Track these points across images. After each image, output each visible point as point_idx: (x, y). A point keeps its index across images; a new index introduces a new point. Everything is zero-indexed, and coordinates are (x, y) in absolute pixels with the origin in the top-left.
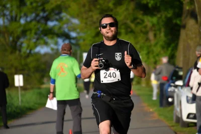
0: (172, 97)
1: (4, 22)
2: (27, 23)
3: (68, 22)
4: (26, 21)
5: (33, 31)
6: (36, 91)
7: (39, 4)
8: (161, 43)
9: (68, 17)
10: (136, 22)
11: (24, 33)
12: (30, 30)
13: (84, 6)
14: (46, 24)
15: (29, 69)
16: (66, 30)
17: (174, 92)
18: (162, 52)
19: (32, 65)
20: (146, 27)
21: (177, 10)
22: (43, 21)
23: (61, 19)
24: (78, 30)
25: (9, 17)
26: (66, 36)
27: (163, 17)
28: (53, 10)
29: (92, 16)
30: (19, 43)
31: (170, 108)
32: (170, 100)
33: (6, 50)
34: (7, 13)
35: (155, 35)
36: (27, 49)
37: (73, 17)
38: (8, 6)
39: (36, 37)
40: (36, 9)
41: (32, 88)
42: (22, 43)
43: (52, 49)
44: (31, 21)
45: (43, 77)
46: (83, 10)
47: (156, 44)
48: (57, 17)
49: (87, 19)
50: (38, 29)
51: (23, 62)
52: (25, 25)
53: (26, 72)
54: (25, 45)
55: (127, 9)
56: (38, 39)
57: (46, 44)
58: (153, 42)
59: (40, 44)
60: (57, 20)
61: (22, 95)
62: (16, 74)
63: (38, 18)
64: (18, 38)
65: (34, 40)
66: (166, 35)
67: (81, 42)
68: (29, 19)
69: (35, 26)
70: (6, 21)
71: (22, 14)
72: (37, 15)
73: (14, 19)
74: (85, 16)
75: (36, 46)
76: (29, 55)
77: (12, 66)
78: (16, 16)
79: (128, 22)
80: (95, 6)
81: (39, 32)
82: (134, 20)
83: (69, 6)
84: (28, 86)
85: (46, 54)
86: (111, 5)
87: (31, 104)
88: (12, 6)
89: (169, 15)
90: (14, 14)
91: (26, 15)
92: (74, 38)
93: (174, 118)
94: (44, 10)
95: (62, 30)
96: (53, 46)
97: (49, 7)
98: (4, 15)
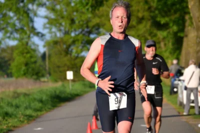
0: (177, 88)
1: (60, 35)
2: (76, 36)
4: (75, 34)
5: (80, 42)
6: (82, 82)
7: (85, 22)
8: (169, 50)
9: (104, 31)
10: (152, 35)
11: (74, 42)
12: (78, 40)
14: (89, 36)
17: (178, 84)
18: (170, 56)
20: (159, 38)
21: (181, 27)
22: (87, 34)
23: (99, 33)
25: (64, 32)
27: (171, 32)
28: (94, 27)
30: (70, 49)
31: (175, 96)
32: (175, 90)
33: (61, 54)
34: (62, 28)
35: (165, 45)
36: (76, 53)
38: (63, 24)
39: (82, 45)
40: (82, 26)
41: (79, 81)
42: (72, 50)
44: (79, 34)
47: (166, 51)
48: (96, 32)
50: (84, 40)
51: (73, 62)
52: (74, 37)
53: (75, 69)
54: (74, 51)
55: (145, 26)
56: (83, 47)
58: (164, 49)
59: (85, 50)
60: (96, 34)
61: (73, 86)
62: (68, 70)
63: (84, 32)
64: (70, 46)
65: (80, 48)
66: (173, 44)
68: (77, 33)
69: (81, 37)
70: (62, 35)
71: (73, 30)
72: (83, 30)
73: (67, 33)
75: (82, 51)
76: (77, 58)
77: (65, 65)
78: (68, 31)
79: (147, 35)
82: (150, 34)
83: (105, 24)
84: (76, 79)
86: (134, 23)
87: (78, 92)
88: (66, 24)
90: (67, 29)
91: (75, 30)
93: (178, 103)
94: (87, 27)
97: (91, 24)
98: (60, 30)
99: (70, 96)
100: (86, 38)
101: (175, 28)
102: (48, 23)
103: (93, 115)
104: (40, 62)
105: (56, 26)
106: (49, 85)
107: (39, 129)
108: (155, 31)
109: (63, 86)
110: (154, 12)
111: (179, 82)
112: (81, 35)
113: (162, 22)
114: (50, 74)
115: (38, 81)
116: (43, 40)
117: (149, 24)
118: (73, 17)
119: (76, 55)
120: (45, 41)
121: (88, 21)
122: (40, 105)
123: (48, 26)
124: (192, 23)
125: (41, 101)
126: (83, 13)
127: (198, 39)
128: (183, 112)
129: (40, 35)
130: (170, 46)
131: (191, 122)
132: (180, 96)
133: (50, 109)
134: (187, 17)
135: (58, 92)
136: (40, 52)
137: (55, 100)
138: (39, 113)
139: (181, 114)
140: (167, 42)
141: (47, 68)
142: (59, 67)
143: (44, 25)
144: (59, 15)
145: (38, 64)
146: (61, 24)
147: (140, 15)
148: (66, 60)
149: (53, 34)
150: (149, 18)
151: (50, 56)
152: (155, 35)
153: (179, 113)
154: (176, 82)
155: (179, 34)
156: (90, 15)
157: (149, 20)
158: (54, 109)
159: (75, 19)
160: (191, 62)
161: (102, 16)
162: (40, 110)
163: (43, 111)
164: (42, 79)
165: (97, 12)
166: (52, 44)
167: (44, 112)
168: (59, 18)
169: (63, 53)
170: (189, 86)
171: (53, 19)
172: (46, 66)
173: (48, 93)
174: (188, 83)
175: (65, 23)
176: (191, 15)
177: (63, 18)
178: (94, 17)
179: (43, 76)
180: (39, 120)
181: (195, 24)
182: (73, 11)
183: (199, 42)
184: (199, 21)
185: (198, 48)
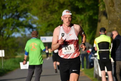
3: (31, 18)
4: (6, 18)
5: (11, 24)
7: (14, 8)
9: (31, 15)
11: (5, 25)
12: (9, 23)
13: (41, 9)
14: (18, 19)
15: (8, 46)
16: (30, 23)
17: (94, 59)
19: (10, 44)
21: (95, 11)
22: (16, 18)
23: (27, 17)
24: (37, 23)
26: (30, 27)
27: (88, 15)
28: (22, 11)
29: (45, 15)
30: (2, 31)
31: (91, 69)
32: (92, 64)
36: (7, 34)
37: (34, 15)
39: (12, 27)
40: (12, 11)
41: (10, 58)
42: (4, 31)
43: (22, 35)
44: (9, 18)
45: (16, 51)
46: (40, 11)
48: (25, 15)
49: (42, 16)
50: (13, 22)
51: (4, 42)
52: (5, 20)
53: (6, 48)
54: (6, 32)
56: (13, 29)
57: (18, 31)
59: (15, 31)
60: (25, 17)
63: (13, 16)
64: (2, 28)
65: (11, 29)
66: (89, 26)
67: (39, 30)
68: (8, 17)
69: (11, 21)
71: (4, 14)
72: (13, 14)
74: (41, 15)
75: (12, 33)
76: (8, 38)
80: (47, 9)
81: (14, 24)
83: (32, 9)
84: (8, 57)
85: (18, 38)
86: (56, 8)
87: (9, 68)
89: (91, 14)
91: (6, 14)
92: (35, 28)
93: (94, 75)
94: (17, 12)
95: (28, 23)
96: (22, 33)
97: (20, 9)
100: (16, 21)
108: (74, 15)
112: (11, 19)
113: (80, 7)
119: (7, 36)
121: (17, 7)
127: (110, 21)
132: (96, 69)
150: (69, 4)
155: (94, 17)
159: (6, 4)
161: (29, 2)
176: (104, 0)
178: (22, 4)
183: (111, 24)
184: (110, 6)
185: (110, 29)
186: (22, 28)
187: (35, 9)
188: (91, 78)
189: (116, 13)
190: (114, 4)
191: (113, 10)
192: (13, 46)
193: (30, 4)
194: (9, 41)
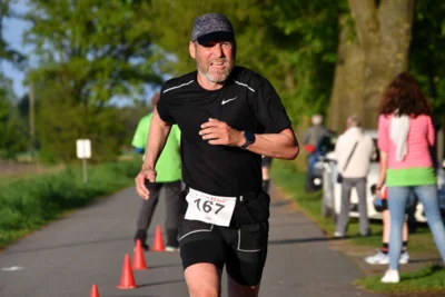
0: (320, 177)
1: (61, 57)
2: (98, 60)
3: (161, 59)
4: (95, 55)
5: (107, 73)
6: (112, 165)
7: (118, 29)
8: (304, 93)
9: (161, 51)
10: (268, 59)
11: (92, 74)
12: (102, 70)
13: (186, 33)
14: (126, 61)
15: (100, 132)
16: (157, 72)
17: (323, 169)
18: (306, 107)
19: (104, 125)
20: (281, 68)
21: (330, 43)
22: (122, 57)
23: (148, 55)
24: (176, 71)
25: (69, 50)
26: (157, 81)
28: (137, 40)
30: (84, 91)
31: (316, 194)
32: (317, 182)
33: (63, 101)
34: (67, 43)
35: (295, 82)
36: (96, 100)
37: (169, 50)
38: (69, 32)
39: (112, 81)
40: (110, 39)
41: (104, 161)
42: (89, 91)
43: (136, 101)
44: (103, 57)
45: (121, 143)
46: (184, 40)
47: (297, 95)
48: (143, 51)
50: (114, 69)
51: (90, 120)
52: (93, 63)
53: (94, 136)
54: (93, 94)
55: (252, 40)
56: (113, 85)
57: (126, 92)
58: (292, 91)
59: (117, 92)
60: (143, 55)
61: (90, 173)
62: (80, 137)
63: (114, 52)
64: (83, 83)
65: (107, 87)
66: (313, 81)
68: (100, 53)
69: (109, 64)
70: (66, 59)
71: (90, 46)
72: (113, 48)
73: (77, 54)
75: (110, 95)
76: (100, 109)
77: (74, 125)
78: (80, 49)
79: (255, 59)
82: (263, 57)
83: (163, 35)
84: (98, 158)
85: (125, 109)
87: (103, 186)
88: (74, 33)
90: (77, 45)
91: (96, 48)
93: (324, 211)
94: (123, 41)
95: (151, 71)
96: (136, 96)
97: (131, 34)
98: (61, 47)
99: (82, 195)
100: (119, 67)
101: (317, 45)
102: (34, 30)
103: (136, 238)
104: (15, 118)
105: (51, 37)
106: (36, 171)
107: (14, 268)
108: (273, 52)
109: (69, 172)
110: (271, 8)
111: (326, 165)
112: (108, 59)
113: (288, 31)
114: (37, 146)
115: (11, 162)
116: (21, 69)
117: (260, 35)
118: (89, 17)
119: (98, 104)
120: (26, 70)
121: (125, 27)
122: (17, 215)
123: (32, 36)
124: (355, 34)
125: (19, 206)
126: (113, 8)
127: (368, 70)
128: (334, 231)
129: (16, 57)
130: (306, 84)
131: (351, 253)
132: (327, 195)
133: (39, 224)
134: (343, 21)
135: (56, 187)
136: (14, 96)
137: (50, 204)
138: (14, 234)
139: (329, 236)
140: (299, 76)
141: (32, 133)
142: (58, 130)
143: (26, 35)
144: (59, 13)
145: (11, 124)
146: (63, 34)
147: (241, 15)
148: (74, 114)
149: (46, 56)
150: (261, 21)
151: (37, 104)
152: (274, 61)
153: (325, 233)
154: (319, 165)
155: (325, 58)
156: (129, 14)
157: (260, 26)
158: (46, 225)
159: (95, 21)
160: (350, 120)
161: (157, 15)
162: (16, 227)
163: (23, 228)
164: (22, 158)
165: (144, 6)
166: (42, 78)
167: (27, 230)
168: (59, 18)
169: (69, 100)
170: (347, 174)
171: (44, 22)
172: (29, 128)
173: (35, 189)
174: (345, 168)
175: (72, 32)
176: (353, 15)
177: (67, 18)
178: (138, 18)
179: (23, 150)
180: (13, 248)
181: (360, 35)
182: (91, 5)
183: (370, 77)
184: (370, 30)
185: (368, 90)
186: (136, 83)
187: (170, 36)
188: (314, 218)
189: (383, 50)
190: (378, 24)
191: (377, 41)
192: (112, 132)
193: (158, 22)
194: (102, 116)
